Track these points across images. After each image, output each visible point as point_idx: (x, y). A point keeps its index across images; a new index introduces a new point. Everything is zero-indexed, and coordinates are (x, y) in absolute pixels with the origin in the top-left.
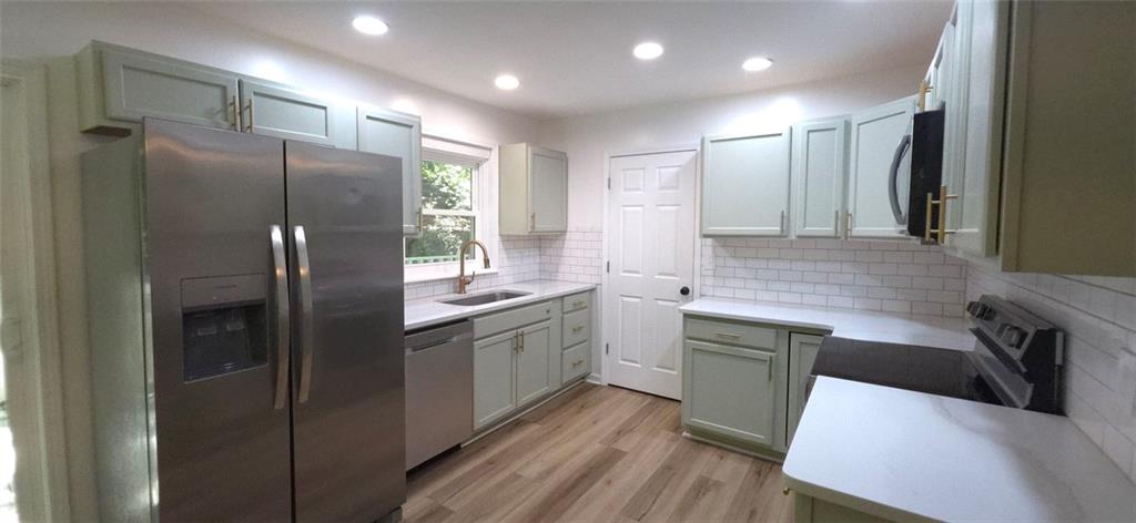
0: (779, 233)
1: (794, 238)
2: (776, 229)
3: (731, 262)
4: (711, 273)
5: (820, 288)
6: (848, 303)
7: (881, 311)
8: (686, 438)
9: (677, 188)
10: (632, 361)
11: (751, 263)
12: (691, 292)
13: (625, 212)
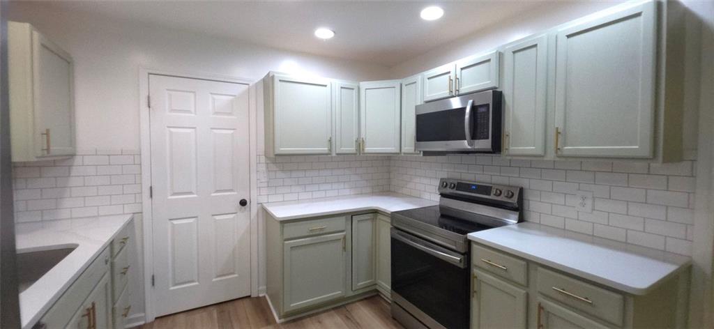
0: (327, 152)
1: (334, 155)
2: (325, 149)
3: (280, 175)
4: (265, 184)
5: (335, 186)
6: (347, 192)
7: (362, 194)
8: (282, 324)
9: (230, 114)
10: (189, 282)
11: (294, 174)
12: (248, 203)
13: (171, 133)
